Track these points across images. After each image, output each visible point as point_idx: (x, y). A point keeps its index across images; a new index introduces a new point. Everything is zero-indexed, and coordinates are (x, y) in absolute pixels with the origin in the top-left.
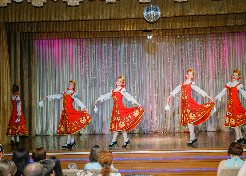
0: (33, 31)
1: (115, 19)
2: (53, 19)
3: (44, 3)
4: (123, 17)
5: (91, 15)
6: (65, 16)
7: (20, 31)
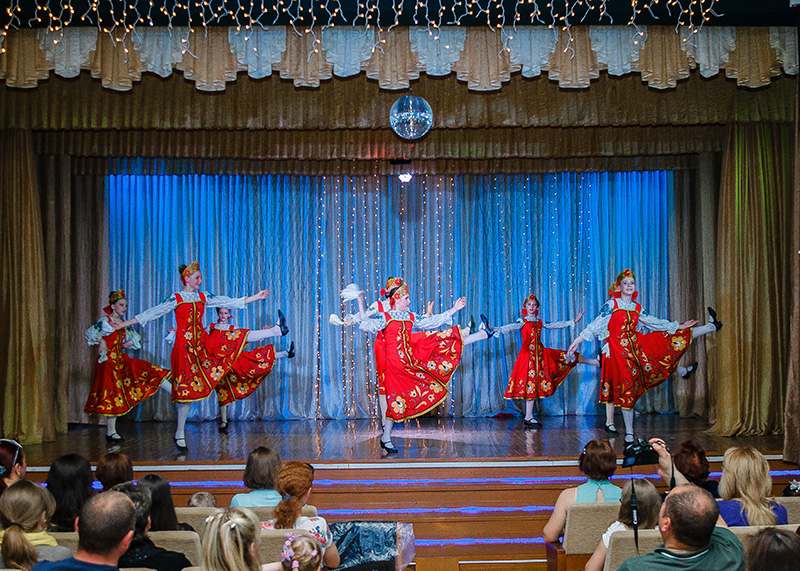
0: (105, 154)
1: (317, 129)
2: (157, 124)
3: (134, 83)
4: (338, 125)
5: (255, 116)
6: (189, 118)
7: (71, 153)
